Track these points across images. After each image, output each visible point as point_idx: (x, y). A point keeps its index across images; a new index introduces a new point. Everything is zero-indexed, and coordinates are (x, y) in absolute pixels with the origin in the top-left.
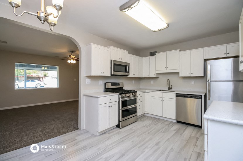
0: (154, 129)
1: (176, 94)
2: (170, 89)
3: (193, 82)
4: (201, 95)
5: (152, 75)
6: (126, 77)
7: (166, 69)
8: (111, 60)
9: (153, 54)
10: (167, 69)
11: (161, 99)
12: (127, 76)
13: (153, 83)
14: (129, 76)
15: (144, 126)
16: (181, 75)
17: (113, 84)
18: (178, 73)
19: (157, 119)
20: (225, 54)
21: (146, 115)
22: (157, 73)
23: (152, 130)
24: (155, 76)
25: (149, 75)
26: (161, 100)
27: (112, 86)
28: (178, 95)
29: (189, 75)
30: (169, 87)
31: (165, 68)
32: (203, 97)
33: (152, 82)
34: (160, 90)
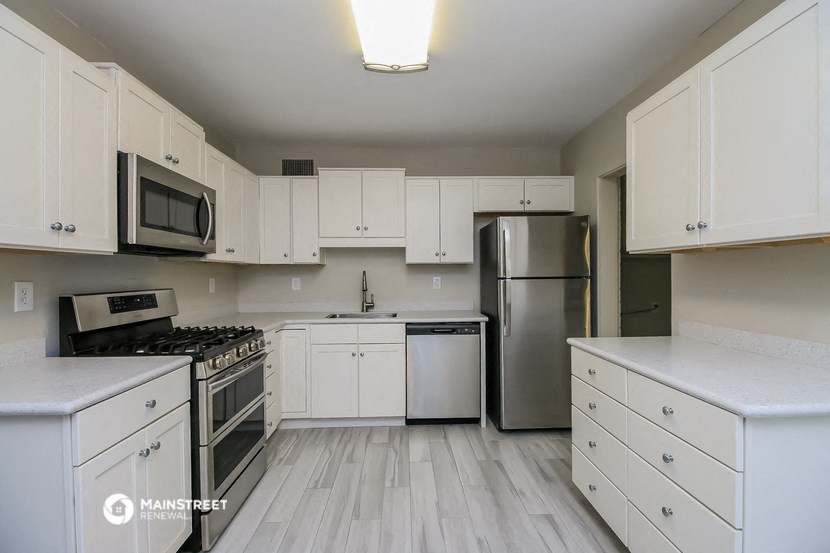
0: (361, 483)
1: (407, 324)
2: (368, 307)
3: (437, 280)
4: (478, 323)
5: (306, 255)
6: (196, 259)
7: (359, 233)
8: (122, 159)
9: (298, 168)
10: (366, 234)
11: (354, 349)
12: (202, 254)
13: (299, 288)
14: (211, 257)
15: (315, 487)
16: (410, 258)
17: (119, 304)
18: (401, 251)
19: (338, 433)
20: (522, 202)
21: (284, 427)
22: (323, 250)
23: (359, 495)
24: (316, 260)
25: (288, 253)
26: (354, 355)
27: (113, 311)
28: (412, 330)
29: (436, 260)
30: (364, 301)
31: (358, 229)
32: (483, 327)
33: (296, 283)
34: (334, 316)
